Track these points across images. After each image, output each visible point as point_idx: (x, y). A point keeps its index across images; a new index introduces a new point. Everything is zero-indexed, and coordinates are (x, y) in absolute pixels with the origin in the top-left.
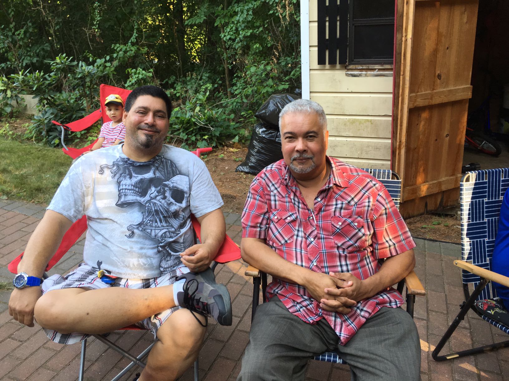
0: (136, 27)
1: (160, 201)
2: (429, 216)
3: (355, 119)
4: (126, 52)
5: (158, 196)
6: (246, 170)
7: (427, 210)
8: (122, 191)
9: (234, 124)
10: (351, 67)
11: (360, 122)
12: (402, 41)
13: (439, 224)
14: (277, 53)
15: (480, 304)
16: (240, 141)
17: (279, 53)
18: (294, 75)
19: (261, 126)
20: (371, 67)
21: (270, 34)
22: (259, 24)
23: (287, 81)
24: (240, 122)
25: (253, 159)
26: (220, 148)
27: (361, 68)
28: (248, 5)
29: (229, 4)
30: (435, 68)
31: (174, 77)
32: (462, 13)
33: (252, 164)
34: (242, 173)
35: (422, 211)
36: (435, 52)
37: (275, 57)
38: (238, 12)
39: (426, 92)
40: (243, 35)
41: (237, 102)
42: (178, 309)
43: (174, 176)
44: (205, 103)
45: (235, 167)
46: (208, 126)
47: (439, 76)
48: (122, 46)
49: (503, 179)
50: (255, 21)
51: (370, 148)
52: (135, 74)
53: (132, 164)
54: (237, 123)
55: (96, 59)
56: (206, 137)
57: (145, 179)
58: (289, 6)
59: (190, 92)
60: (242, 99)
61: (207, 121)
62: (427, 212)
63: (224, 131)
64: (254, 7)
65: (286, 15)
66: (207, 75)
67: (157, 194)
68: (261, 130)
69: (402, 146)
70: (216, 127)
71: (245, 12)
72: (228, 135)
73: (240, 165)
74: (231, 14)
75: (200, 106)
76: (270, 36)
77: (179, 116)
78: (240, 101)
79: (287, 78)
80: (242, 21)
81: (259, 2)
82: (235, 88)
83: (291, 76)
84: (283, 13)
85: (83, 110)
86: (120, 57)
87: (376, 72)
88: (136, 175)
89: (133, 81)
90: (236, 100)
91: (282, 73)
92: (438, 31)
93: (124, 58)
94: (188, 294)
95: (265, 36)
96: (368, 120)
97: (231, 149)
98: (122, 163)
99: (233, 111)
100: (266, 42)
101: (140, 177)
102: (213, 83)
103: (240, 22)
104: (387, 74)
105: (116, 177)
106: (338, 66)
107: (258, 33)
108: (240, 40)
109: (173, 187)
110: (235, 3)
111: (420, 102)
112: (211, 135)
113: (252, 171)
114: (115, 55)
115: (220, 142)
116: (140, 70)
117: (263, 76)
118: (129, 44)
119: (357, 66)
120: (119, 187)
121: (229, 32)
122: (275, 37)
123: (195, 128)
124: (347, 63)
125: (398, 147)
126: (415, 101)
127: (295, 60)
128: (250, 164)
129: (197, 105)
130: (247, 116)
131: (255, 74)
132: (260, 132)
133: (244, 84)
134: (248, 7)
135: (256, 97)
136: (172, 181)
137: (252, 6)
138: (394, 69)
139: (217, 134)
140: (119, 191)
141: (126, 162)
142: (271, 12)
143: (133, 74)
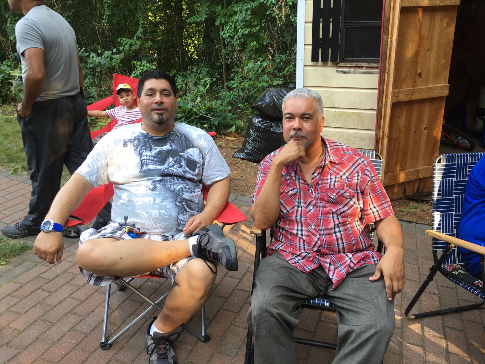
0: (141, 22)
1: (177, 169)
2: (407, 201)
3: (343, 112)
4: (131, 45)
5: (175, 165)
6: (243, 157)
7: (405, 195)
8: (143, 161)
9: (231, 114)
10: (341, 64)
11: (348, 114)
12: (388, 42)
13: (415, 208)
14: (272, 51)
15: (446, 266)
16: (236, 130)
17: (274, 51)
18: (287, 72)
19: (258, 116)
20: (359, 65)
21: (266, 33)
22: (256, 24)
23: (280, 77)
24: (237, 113)
25: (249, 147)
26: (218, 136)
27: (350, 65)
28: (246, 6)
29: (229, 3)
30: (417, 67)
31: (175, 71)
32: (442, 19)
33: (248, 151)
34: (239, 159)
35: (401, 196)
36: (417, 52)
37: (270, 54)
38: (237, 11)
39: (408, 89)
40: (241, 33)
41: (234, 95)
42: (193, 258)
43: (188, 148)
44: (205, 94)
45: (232, 154)
46: (208, 115)
47: (420, 75)
48: (127, 40)
49: (470, 162)
50: (252, 20)
51: (356, 138)
52: (140, 66)
53: (151, 138)
54: (233, 114)
55: (104, 51)
56: (206, 126)
57: (163, 150)
58: (285, 8)
59: (191, 85)
60: (238, 93)
61: (207, 111)
62: (405, 197)
63: (222, 121)
64: (252, 7)
65: (282, 16)
66: (207, 69)
67: (174, 163)
68: (257, 120)
69: (385, 136)
70: (215, 116)
71: (244, 11)
72: (225, 125)
73: (237, 152)
74: (231, 13)
75: (201, 97)
76: (266, 35)
77: (181, 105)
78: (237, 94)
79: (281, 74)
80: (241, 20)
81: (257, 2)
82: (232, 82)
83: (285, 72)
84: (279, 14)
85: (93, 97)
86: (126, 50)
87: (363, 70)
88: (155, 147)
89: (138, 73)
90: (233, 93)
91: (276, 69)
92: (420, 35)
93: (129, 50)
94: (201, 246)
95: (262, 34)
96: (355, 113)
97: (228, 138)
98: (143, 138)
99: (230, 103)
100: (262, 40)
101: (159, 149)
102: (212, 77)
103: (238, 21)
104: (374, 71)
105: (138, 150)
106: (330, 63)
107: (255, 31)
108: (238, 37)
109: (187, 157)
110: (235, 3)
111: (403, 98)
112: (210, 124)
113: (248, 157)
114: (121, 48)
115: (219, 131)
116: (144, 62)
117: (260, 71)
118: (135, 38)
119: (346, 64)
120: (141, 158)
121: (229, 30)
122: (271, 36)
123: (196, 117)
124: (338, 61)
125: (381, 137)
126: (398, 97)
127: (289, 58)
128: (246, 151)
129: (198, 96)
130: (244, 107)
131: (252, 69)
132: (257, 122)
133: (241, 79)
134: (247, 7)
135: (252, 91)
136: (187, 153)
137: (251, 7)
138: (380, 67)
139: (216, 123)
140: (141, 161)
141: (146, 136)
142: (268, 13)
143: (138, 66)
